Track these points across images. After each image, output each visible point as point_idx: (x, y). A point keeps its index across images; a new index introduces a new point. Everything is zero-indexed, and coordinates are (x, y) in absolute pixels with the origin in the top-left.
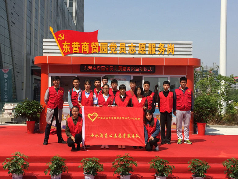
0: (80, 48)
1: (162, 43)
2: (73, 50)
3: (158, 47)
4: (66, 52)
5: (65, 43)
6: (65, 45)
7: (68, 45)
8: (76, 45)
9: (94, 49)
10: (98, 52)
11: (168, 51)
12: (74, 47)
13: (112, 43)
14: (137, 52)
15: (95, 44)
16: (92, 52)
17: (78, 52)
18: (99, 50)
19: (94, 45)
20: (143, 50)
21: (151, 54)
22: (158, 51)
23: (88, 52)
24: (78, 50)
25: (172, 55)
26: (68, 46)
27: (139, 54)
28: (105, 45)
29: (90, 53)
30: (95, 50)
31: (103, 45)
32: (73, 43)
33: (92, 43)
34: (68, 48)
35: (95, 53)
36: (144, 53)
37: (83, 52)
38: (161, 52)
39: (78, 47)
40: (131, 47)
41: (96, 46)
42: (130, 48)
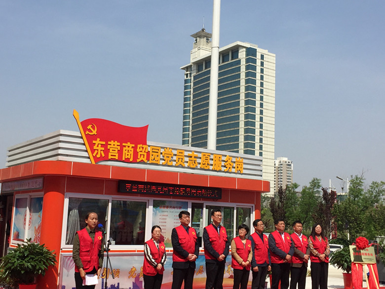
0: (120, 152)
1: (230, 156)
2: (110, 154)
3: (224, 161)
4: (98, 156)
5: (98, 141)
6: (96, 145)
7: (102, 145)
8: (114, 146)
9: (141, 155)
10: (146, 161)
11: (236, 167)
12: (111, 149)
13: (167, 148)
14: (199, 166)
15: (143, 148)
16: (138, 161)
17: (117, 158)
18: (148, 159)
19: (141, 149)
20: (206, 164)
21: (216, 171)
22: (225, 166)
23: (131, 160)
24: (117, 155)
25: (240, 174)
26: (101, 147)
27: (201, 169)
28: (157, 151)
29: (134, 162)
30: (142, 158)
31: (154, 150)
32: (109, 143)
33: (139, 146)
34: (101, 150)
35: (142, 162)
36: (207, 168)
37: (124, 159)
38: (228, 168)
39: (117, 150)
40: (191, 157)
41: (145, 152)
42: (191, 159)
